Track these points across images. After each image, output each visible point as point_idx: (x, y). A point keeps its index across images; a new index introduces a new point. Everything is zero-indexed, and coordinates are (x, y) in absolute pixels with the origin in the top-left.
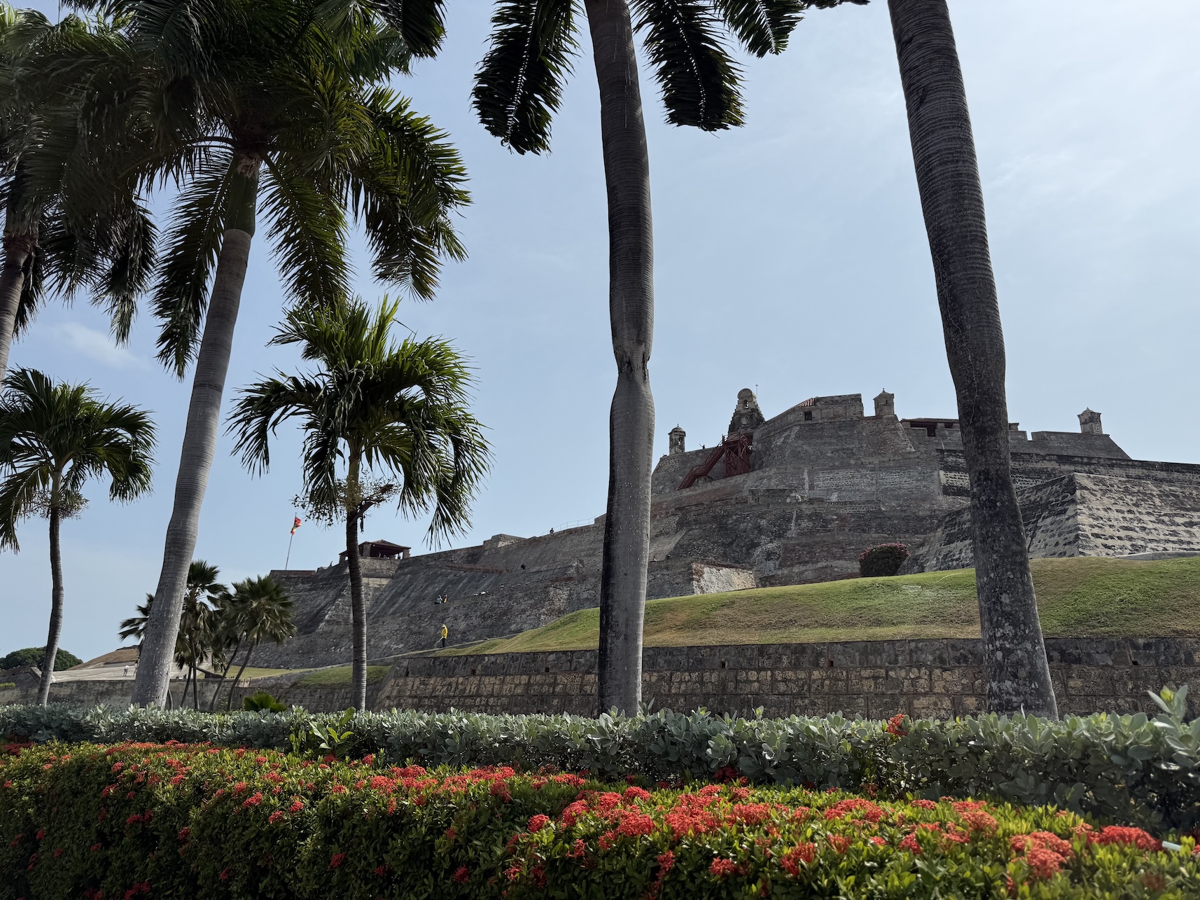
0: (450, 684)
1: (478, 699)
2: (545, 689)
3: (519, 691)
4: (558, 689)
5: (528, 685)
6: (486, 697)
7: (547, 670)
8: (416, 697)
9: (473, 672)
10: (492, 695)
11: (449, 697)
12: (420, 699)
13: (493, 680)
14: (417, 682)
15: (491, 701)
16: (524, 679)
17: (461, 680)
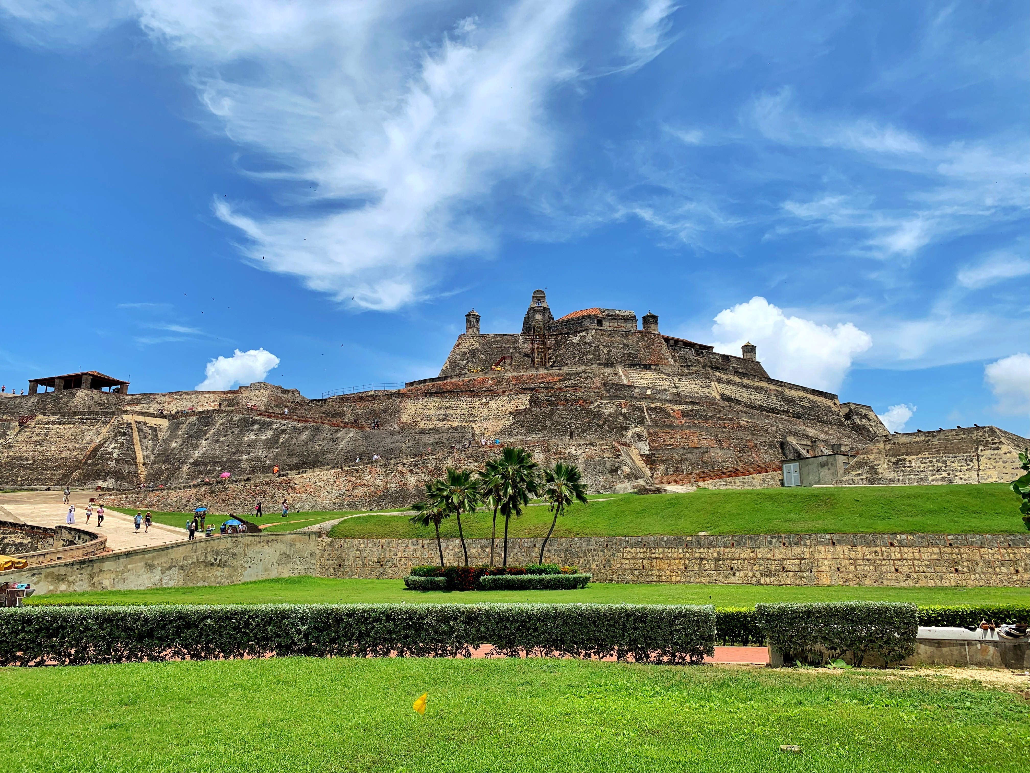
0: (876, 552)
1: (905, 561)
2: (954, 556)
3: (935, 557)
4: (964, 556)
5: (941, 554)
6: (910, 560)
7: (950, 545)
8: (850, 559)
9: (892, 544)
10: (915, 559)
11: (879, 559)
12: (855, 560)
13: (910, 549)
14: (846, 549)
15: (916, 562)
16: (936, 550)
17: (884, 549)
